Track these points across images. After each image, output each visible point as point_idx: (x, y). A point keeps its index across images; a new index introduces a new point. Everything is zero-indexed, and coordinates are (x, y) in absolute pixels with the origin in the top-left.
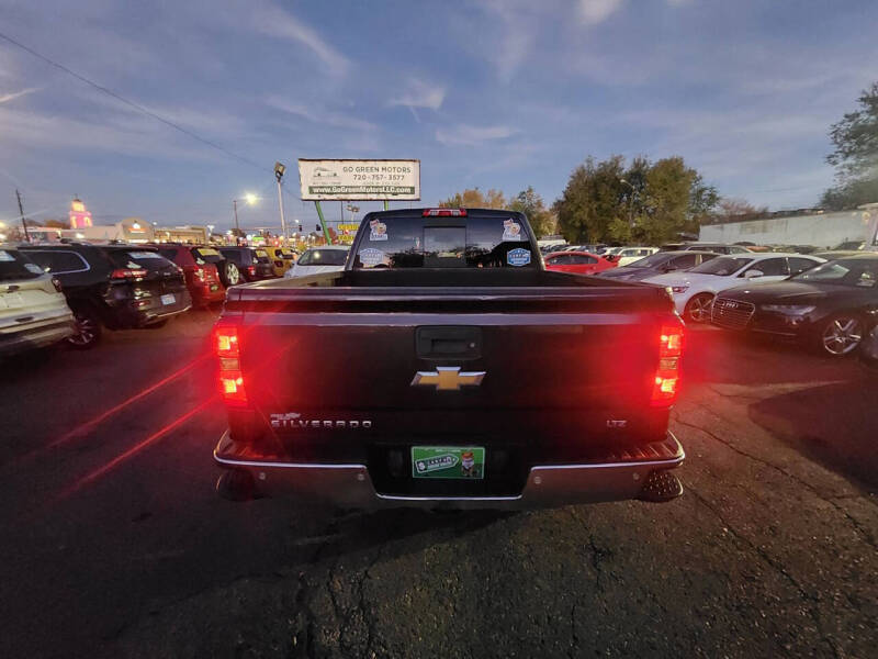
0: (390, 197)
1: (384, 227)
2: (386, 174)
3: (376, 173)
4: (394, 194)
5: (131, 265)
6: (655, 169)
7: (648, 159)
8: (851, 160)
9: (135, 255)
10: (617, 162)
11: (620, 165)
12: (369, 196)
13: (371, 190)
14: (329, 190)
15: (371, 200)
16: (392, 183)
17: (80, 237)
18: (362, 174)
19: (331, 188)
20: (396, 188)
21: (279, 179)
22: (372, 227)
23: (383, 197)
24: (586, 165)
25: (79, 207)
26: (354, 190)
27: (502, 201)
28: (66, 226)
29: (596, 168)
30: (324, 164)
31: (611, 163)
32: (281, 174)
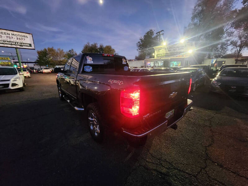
0: (19, 47)
1: (91, 59)
2: (15, 37)
3: (9, 36)
6: (105, 48)
7: (103, 45)
8: (140, 51)
10: (96, 45)
11: (97, 45)
12: (6, 45)
13: (6, 43)
16: (19, 41)
20: (21, 43)
22: (87, 58)
23: (14, 46)
24: (88, 44)
27: (64, 53)
29: (90, 45)
31: (94, 45)
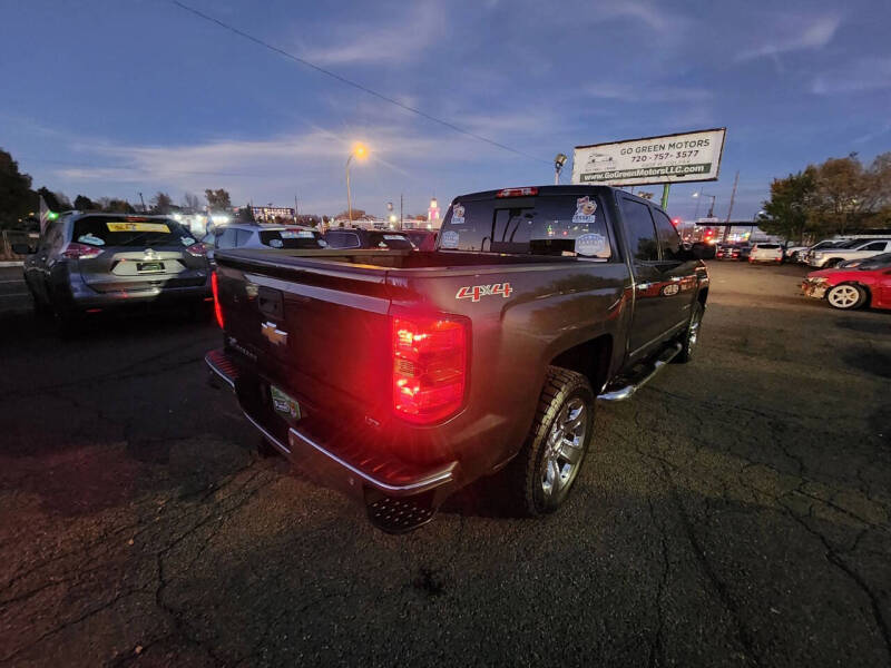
0: (674, 178)
1: (463, 211)
2: (674, 152)
3: (661, 151)
4: (678, 175)
5: (382, 244)
9: (386, 237)
12: (646, 180)
13: (650, 172)
14: (600, 177)
15: (648, 184)
16: (679, 162)
17: (429, 227)
18: (641, 154)
19: (604, 173)
20: (683, 167)
21: (558, 169)
22: (454, 211)
23: (664, 179)
25: (434, 205)
26: (628, 174)
28: (425, 219)
30: (600, 150)
32: (561, 165)
